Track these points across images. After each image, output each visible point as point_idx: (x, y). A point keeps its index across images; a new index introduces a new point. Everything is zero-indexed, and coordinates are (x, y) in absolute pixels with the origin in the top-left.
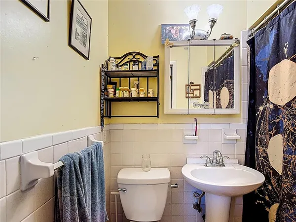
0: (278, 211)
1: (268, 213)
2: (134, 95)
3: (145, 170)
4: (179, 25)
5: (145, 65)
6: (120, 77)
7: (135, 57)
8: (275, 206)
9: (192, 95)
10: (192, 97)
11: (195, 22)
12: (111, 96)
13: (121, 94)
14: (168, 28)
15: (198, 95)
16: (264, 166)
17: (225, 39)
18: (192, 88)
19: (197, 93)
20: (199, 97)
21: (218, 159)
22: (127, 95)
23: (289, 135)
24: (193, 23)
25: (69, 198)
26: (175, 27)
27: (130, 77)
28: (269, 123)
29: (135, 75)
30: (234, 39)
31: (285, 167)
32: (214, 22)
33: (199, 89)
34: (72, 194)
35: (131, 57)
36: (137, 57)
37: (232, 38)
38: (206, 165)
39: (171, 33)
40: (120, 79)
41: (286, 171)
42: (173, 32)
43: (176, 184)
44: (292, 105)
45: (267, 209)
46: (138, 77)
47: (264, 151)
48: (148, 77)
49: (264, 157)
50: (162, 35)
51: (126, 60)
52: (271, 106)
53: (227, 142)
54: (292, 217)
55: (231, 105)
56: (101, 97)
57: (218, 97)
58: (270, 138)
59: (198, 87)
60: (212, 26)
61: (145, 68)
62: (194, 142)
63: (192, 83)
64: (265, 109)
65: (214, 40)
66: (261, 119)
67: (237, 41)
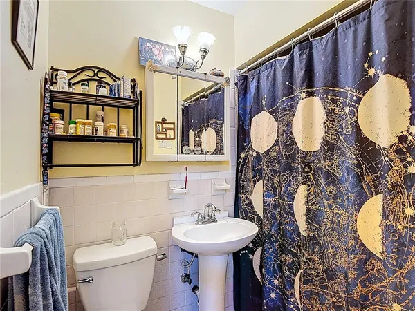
0: (261, 255)
1: (252, 260)
2: (100, 133)
3: (118, 244)
4: (162, 44)
5: (118, 90)
6: (71, 103)
7: (97, 74)
8: (259, 251)
9: (164, 136)
10: (164, 139)
11: (185, 48)
12: (60, 131)
13: (78, 130)
14: (148, 44)
15: (172, 137)
16: (247, 213)
17: (216, 75)
18: (165, 126)
19: (170, 133)
20: (174, 139)
21: (210, 214)
22: (89, 133)
23: (268, 180)
24: (183, 48)
25: (41, 303)
26: (157, 46)
27: (88, 104)
28: (253, 170)
29: (99, 102)
30: (225, 77)
31: (265, 211)
32: (205, 52)
33: (174, 129)
34: (45, 297)
35: (91, 74)
36: (101, 75)
37: (222, 76)
38: (197, 223)
39: (152, 52)
40: (71, 105)
41: (266, 214)
42: (155, 51)
43: (164, 254)
44: (270, 153)
45: (251, 256)
46: (103, 105)
47: (247, 198)
48: (118, 107)
49: (246, 205)
50: (139, 52)
51: (82, 77)
52: (255, 154)
53: (217, 193)
54: (272, 255)
55: (219, 150)
56: (42, 132)
57: (197, 139)
58: (255, 184)
59: (172, 126)
60: (204, 57)
61: (119, 95)
62: (181, 197)
63: (164, 120)
64: (246, 157)
65: (206, 74)
66: (243, 166)
67: (228, 81)
